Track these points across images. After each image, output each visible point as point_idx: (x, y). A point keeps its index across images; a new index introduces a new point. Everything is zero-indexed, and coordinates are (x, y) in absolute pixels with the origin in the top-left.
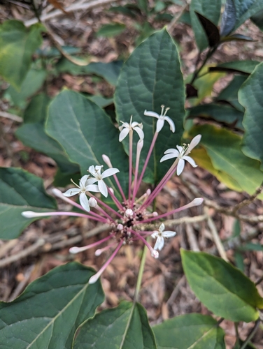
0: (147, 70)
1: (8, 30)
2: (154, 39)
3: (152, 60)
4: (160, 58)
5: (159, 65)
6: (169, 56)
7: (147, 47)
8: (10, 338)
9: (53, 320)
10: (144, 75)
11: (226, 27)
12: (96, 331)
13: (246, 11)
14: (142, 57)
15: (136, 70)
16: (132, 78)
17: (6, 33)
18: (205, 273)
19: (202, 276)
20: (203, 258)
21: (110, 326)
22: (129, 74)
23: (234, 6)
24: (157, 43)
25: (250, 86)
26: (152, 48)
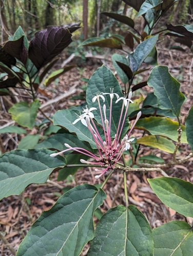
0: (99, 84)
1: (19, 107)
2: (99, 71)
3: (101, 80)
4: (104, 77)
5: (104, 81)
6: (108, 75)
7: (97, 75)
8: (51, 239)
9: (77, 222)
10: (98, 87)
11: (134, 69)
12: (107, 226)
13: (141, 60)
14: (96, 79)
15: (95, 85)
16: (93, 89)
17: (19, 108)
18: (168, 192)
19: (167, 194)
20: (163, 181)
21: (115, 222)
22: (91, 88)
23: (134, 59)
24: (101, 72)
25: (152, 79)
26: (99, 75)
